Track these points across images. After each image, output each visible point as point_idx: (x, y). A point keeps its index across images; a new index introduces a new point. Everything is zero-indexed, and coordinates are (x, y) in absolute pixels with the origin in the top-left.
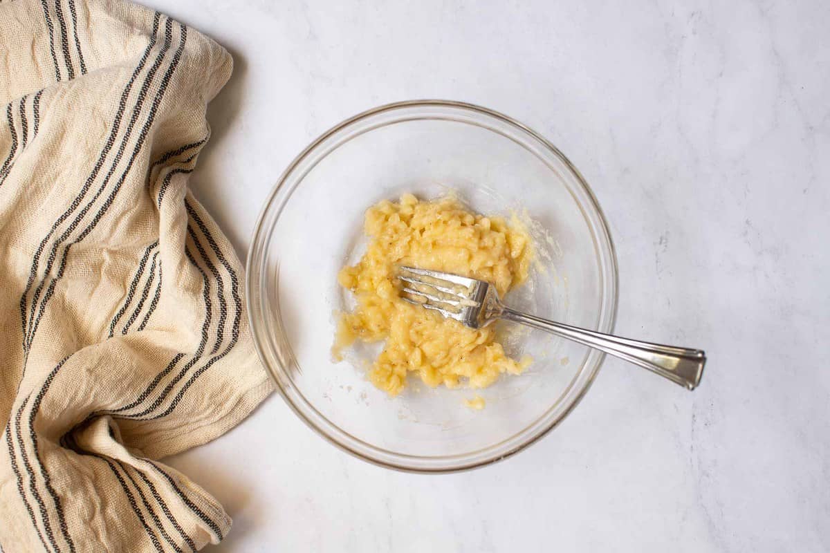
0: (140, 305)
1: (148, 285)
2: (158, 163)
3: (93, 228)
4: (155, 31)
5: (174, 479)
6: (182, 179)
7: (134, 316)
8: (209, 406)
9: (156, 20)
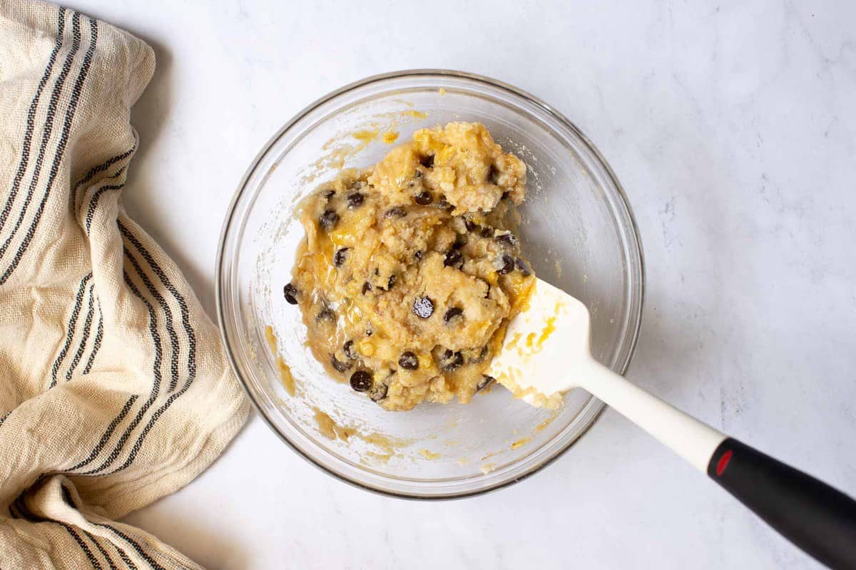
0: (83, 345)
1: (89, 321)
2: (83, 181)
3: (15, 267)
4: (61, 30)
5: (140, 543)
6: (113, 196)
7: (77, 357)
8: (172, 452)
9: (61, 17)
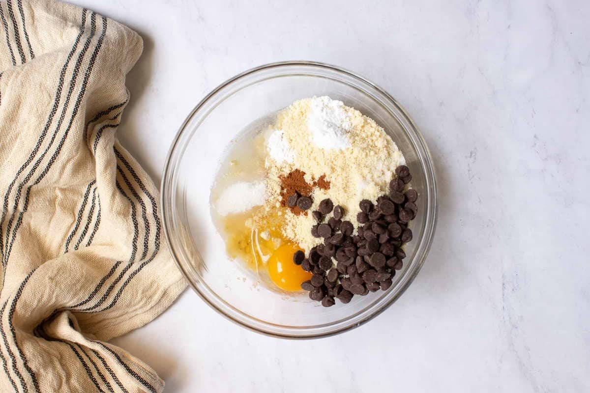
0: (87, 228)
1: (91, 212)
2: (92, 121)
3: (46, 173)
4: (83, 23)
5: (119, 355)
6: (112, 131)
7: (82, 235)
8: (142, 299)
9: (84, 15)
